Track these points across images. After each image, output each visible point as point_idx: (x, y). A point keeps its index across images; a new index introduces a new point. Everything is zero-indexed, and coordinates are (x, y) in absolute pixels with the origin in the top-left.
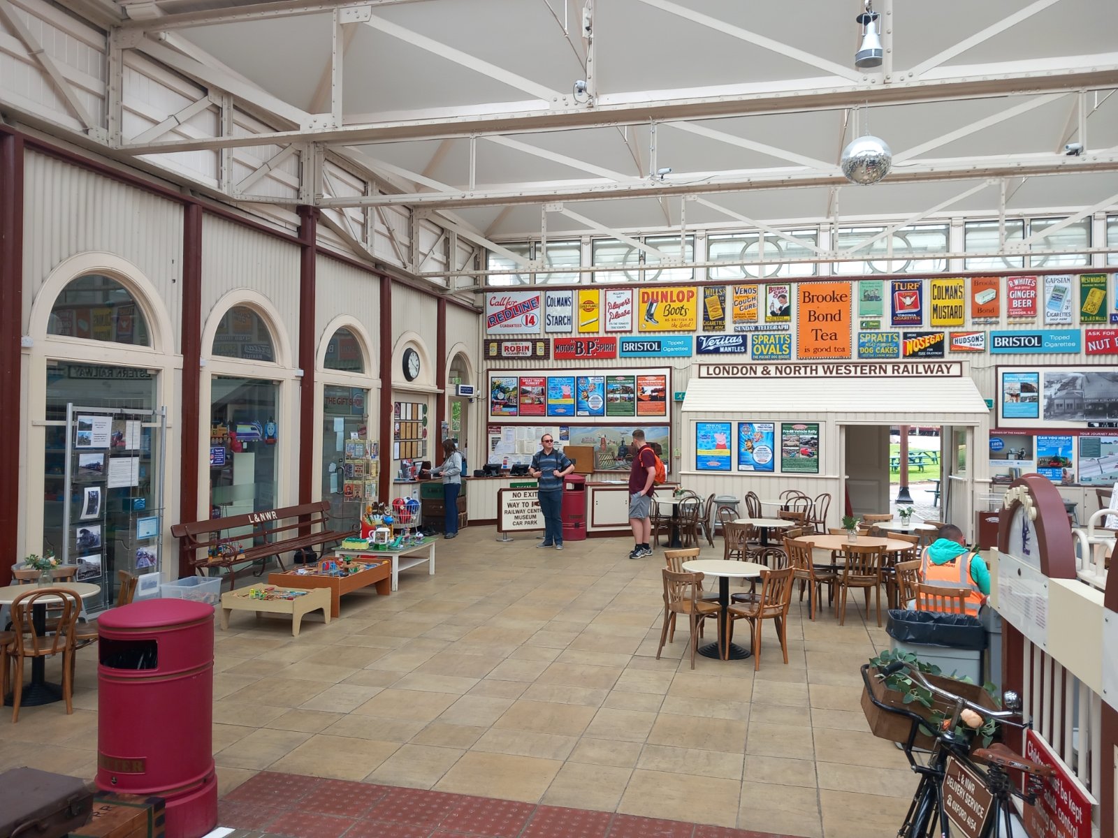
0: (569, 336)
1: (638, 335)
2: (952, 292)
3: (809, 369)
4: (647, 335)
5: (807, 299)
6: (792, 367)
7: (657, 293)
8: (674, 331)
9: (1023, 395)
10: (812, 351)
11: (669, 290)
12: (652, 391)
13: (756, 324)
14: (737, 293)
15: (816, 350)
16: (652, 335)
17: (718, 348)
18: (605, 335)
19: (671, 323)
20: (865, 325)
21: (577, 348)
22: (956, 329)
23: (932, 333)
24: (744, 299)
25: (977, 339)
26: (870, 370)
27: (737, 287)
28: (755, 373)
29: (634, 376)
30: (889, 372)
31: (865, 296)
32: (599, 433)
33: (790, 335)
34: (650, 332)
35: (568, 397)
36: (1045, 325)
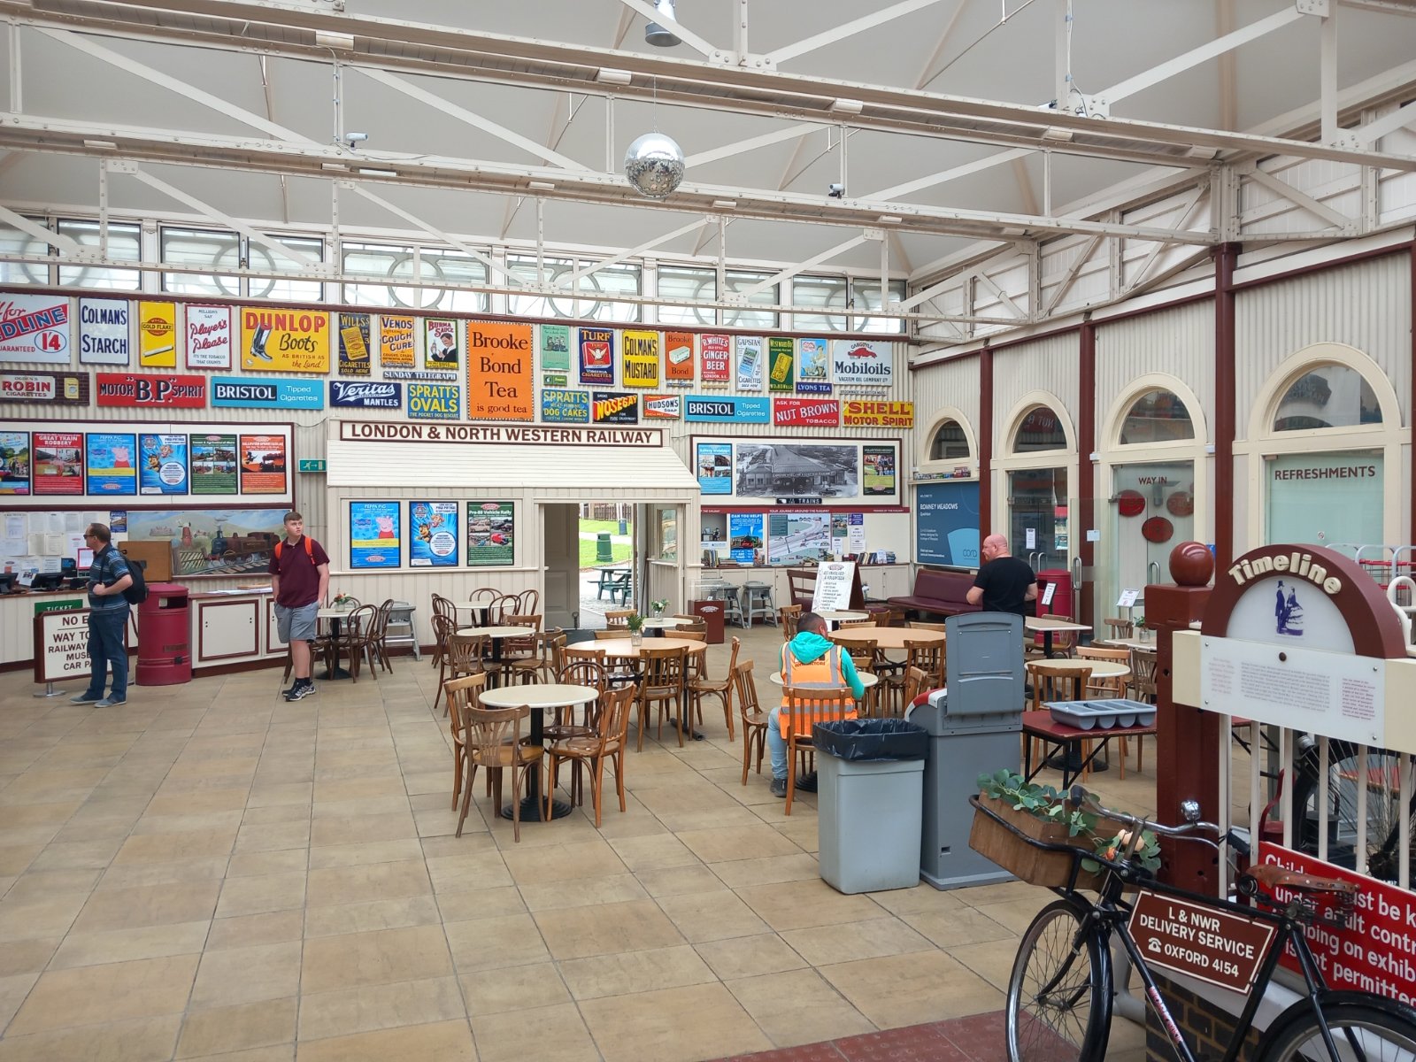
0: (123, 371)
1: (241, 375)
2: (646, 348)
3: (488, 433)
4: (255, 375)
5: (478, 343)
6: (468, 429)
7: (270, 316)
8: (296, 373)
9: (717, 468)
10: (486, 409)
11: (288, 313)
12: (265, 458)
13: (413, 370)
14: (386, 326)
15: (491, 410)
16: (263, 376)
17: (362, 400)
18: (187, 373)
19: (291, 360)
20: (549, 381)
21: (138, 390)
22: (650, 392)
23: (625, 395)
24: (397, 334)
25: (672, 404)
26: (562, 436)
27: (386, 317)
28: (420, 435)
29: (235, 436)
30: (584, 440)
31: (549, 345)
32: (179, 520)
33: (458, 387)
34: (259, 371)
35: (125, 465)
36: (737, 391)
